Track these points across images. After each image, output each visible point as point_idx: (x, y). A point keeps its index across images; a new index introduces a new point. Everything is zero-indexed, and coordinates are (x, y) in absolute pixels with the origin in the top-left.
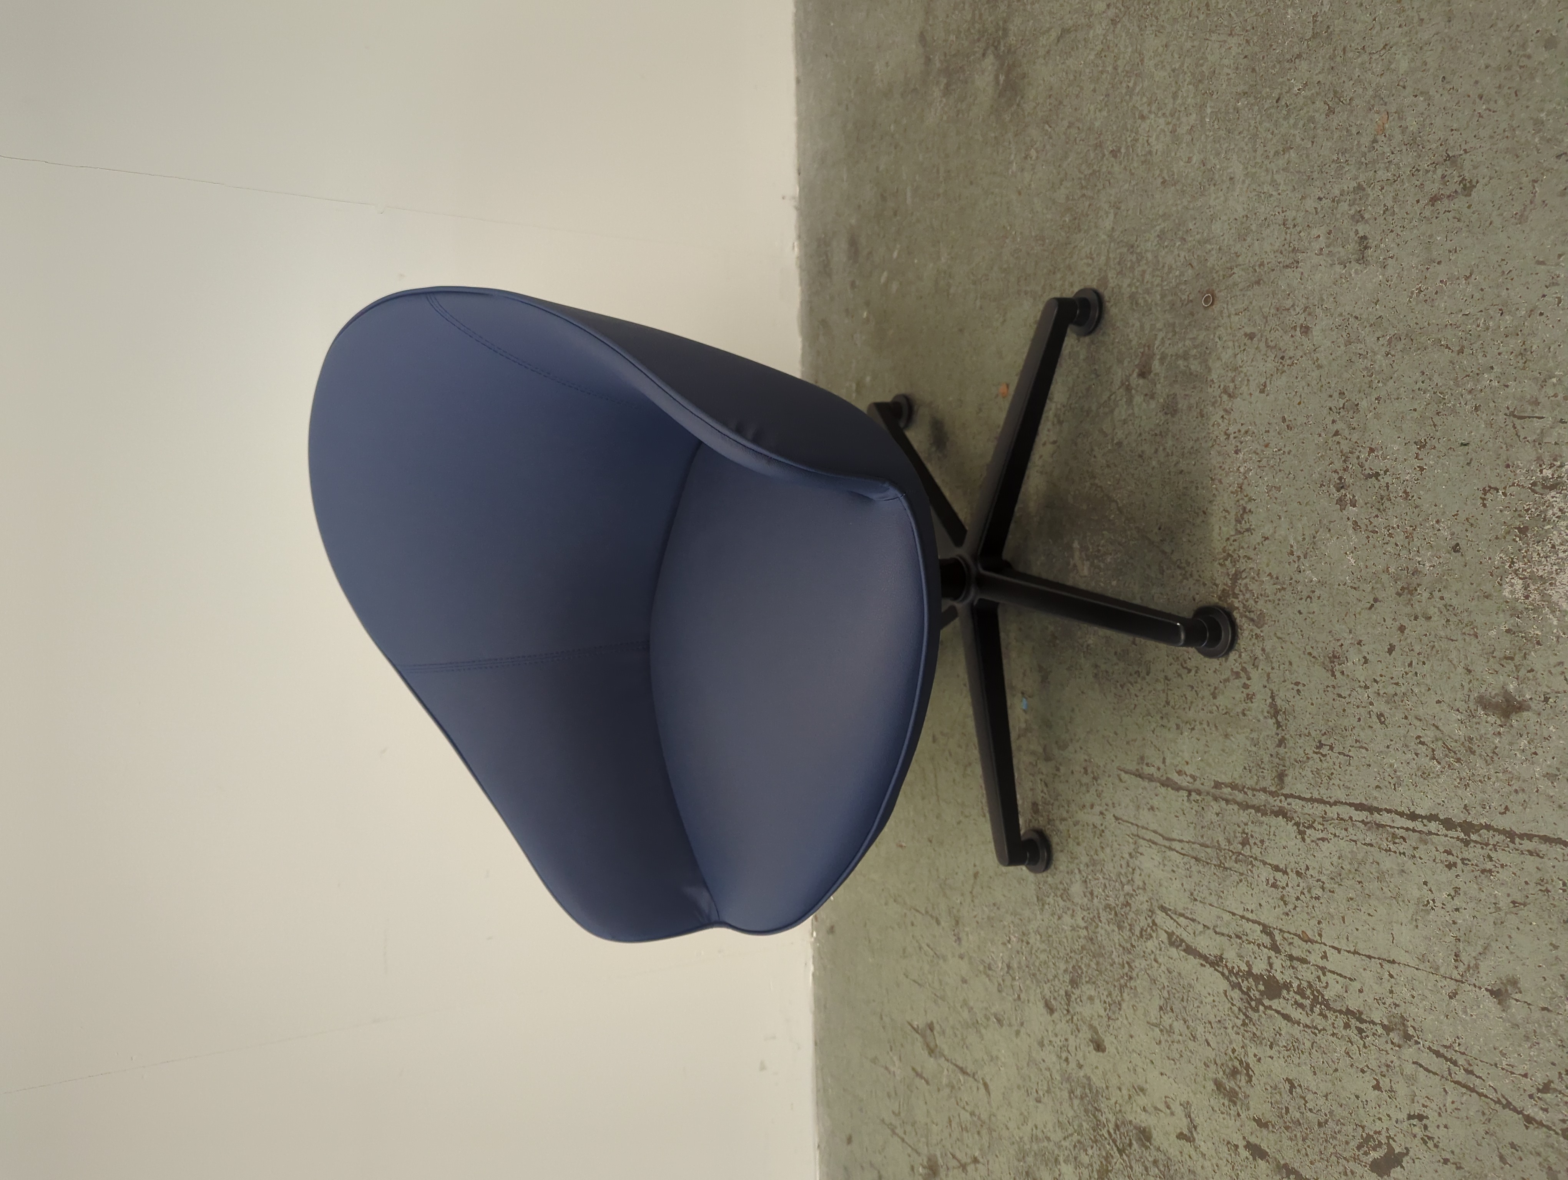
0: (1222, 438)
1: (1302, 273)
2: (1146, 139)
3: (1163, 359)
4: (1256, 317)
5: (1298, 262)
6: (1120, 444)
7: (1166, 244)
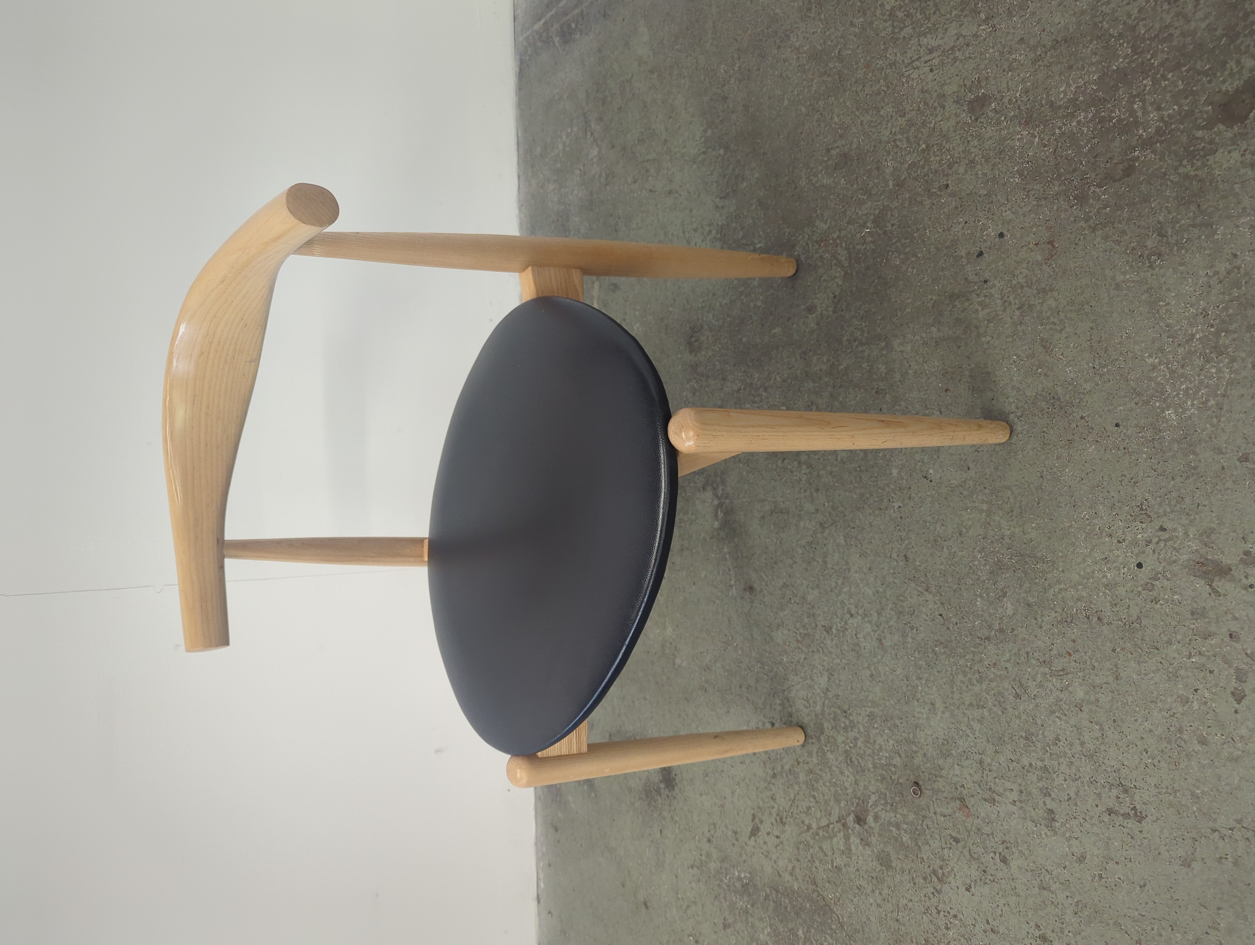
0: (934, 911)
1: (999, 812)
2: (854, 633)
3: (876, 818)
4: (959, 826)
5: (994, 801)
6: (838, 868)
7: (876, 726)
